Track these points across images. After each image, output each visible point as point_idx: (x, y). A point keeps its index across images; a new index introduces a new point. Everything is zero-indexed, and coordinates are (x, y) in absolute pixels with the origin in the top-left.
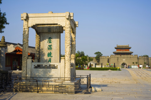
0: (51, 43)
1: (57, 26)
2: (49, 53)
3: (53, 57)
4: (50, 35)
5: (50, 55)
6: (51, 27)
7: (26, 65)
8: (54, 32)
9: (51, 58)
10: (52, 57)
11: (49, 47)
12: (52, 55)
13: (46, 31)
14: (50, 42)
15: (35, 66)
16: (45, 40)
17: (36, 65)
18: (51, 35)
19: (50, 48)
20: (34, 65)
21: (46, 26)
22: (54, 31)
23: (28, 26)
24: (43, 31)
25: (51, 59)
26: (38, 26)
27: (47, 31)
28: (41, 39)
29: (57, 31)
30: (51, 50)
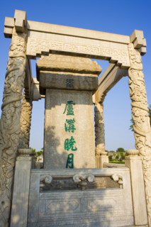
0: (72, 114)
1: (89, 77)
2: (67, 139)
3: (78, 151)
4: (69, 95)
5: (70, 143)
6: (74, 76)
7: (9, 181)
8: (80, 90)
9: (72, 152)
10: (76, 149)
11: (68, 125)
12: (75, 145)
13: (62, 84)
14: (70, 113)
15: (43, 182)
16: (57, 107)
17: (49, 180)
18: (73, 96)
19: (70, 126)
20: (42, 178)
21: (62, 73)
22: (82, 87)
23: (25, 52)
24: (53, 85)
25: (72, 155)
26: (41, 71)
27: (64, 86)
28: (48, 103)
29: (88, 87)
30: (73, 132)
